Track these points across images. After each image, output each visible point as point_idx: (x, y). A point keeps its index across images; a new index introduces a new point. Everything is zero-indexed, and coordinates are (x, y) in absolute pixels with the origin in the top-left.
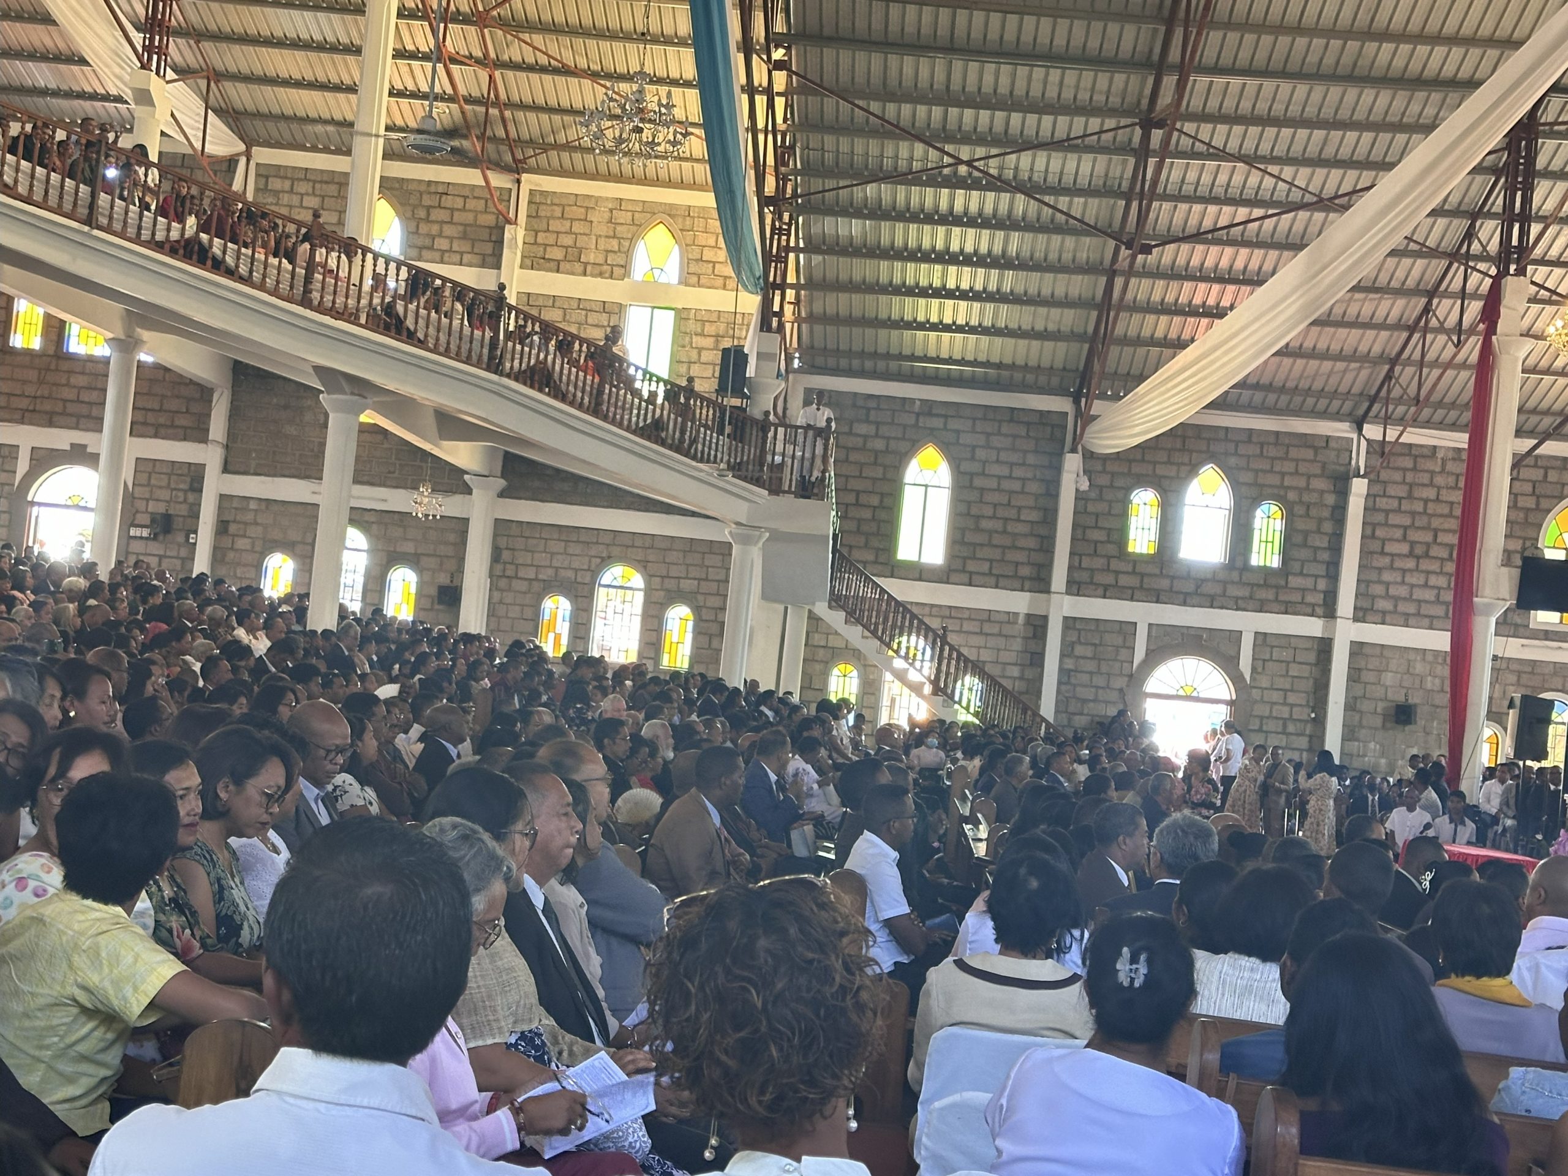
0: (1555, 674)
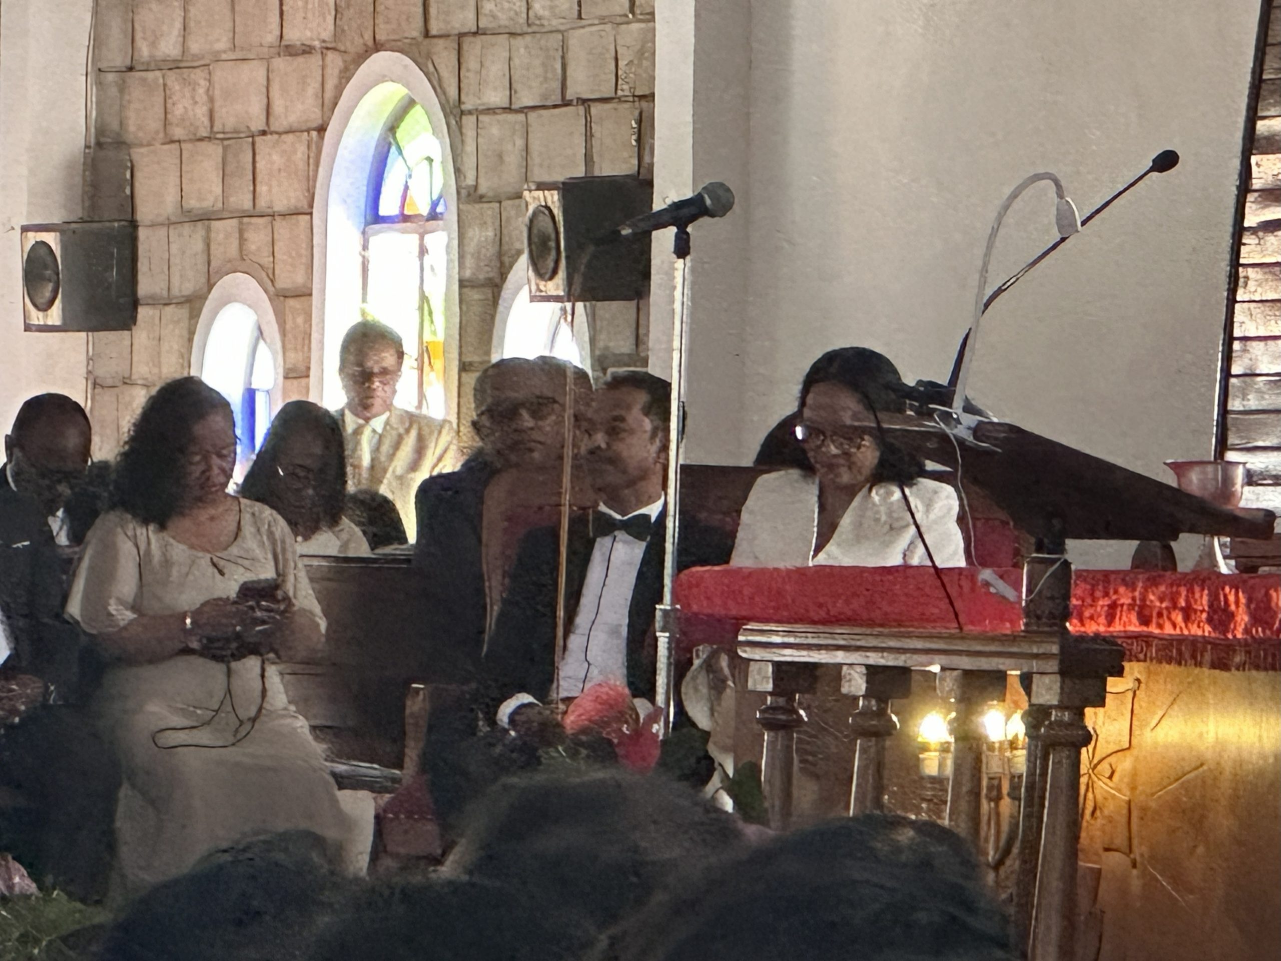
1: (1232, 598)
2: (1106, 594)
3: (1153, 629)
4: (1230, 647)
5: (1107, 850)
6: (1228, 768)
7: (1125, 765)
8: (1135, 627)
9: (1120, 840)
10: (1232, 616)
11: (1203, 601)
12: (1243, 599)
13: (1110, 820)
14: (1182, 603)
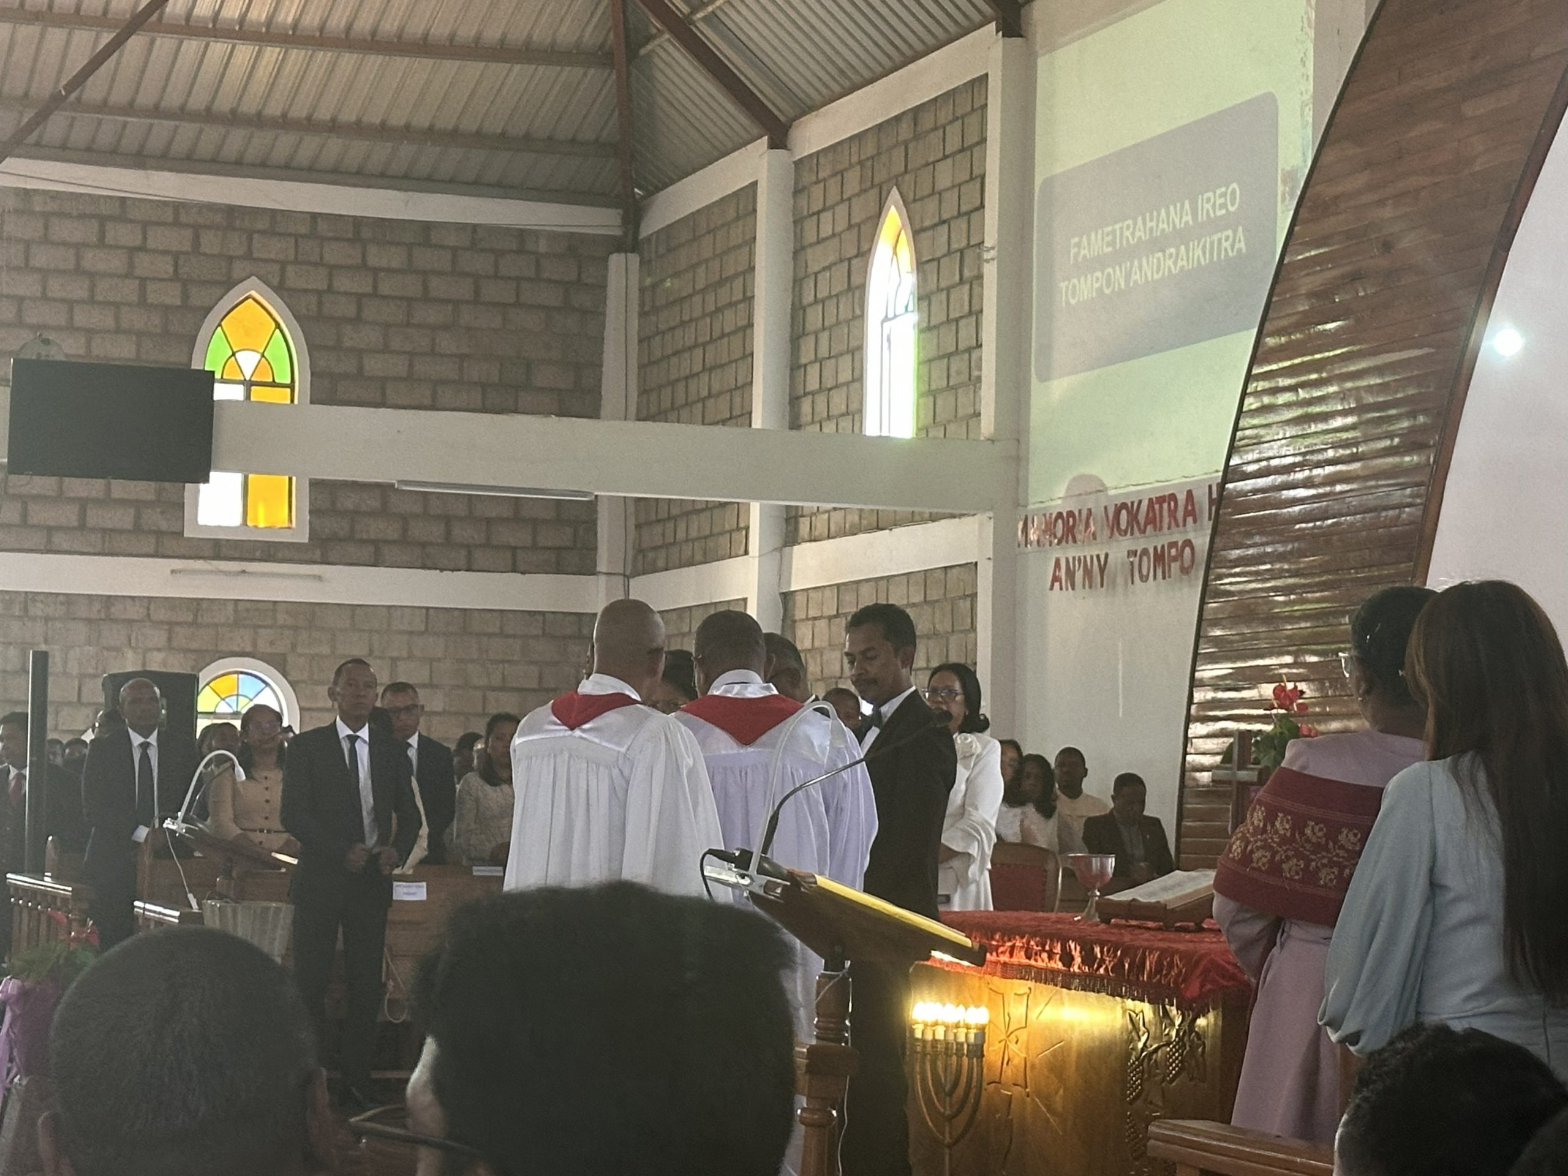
0: (237, 624)
1: (1073, 946)
2: (1010, 940)
3: (1032, 962)
4: (1074, 975)
5: (1015, 1085)
6: (1075, 1044)
7: (1023, 1035)
8: (1024, 961)
9: (1021, 1081)
10: (1073, 959)
11: (1058, 949)
12: (1078, 948)
13: (1016, 1067)
14: (1047, 948)
